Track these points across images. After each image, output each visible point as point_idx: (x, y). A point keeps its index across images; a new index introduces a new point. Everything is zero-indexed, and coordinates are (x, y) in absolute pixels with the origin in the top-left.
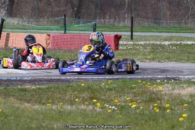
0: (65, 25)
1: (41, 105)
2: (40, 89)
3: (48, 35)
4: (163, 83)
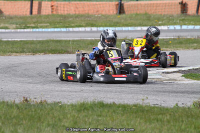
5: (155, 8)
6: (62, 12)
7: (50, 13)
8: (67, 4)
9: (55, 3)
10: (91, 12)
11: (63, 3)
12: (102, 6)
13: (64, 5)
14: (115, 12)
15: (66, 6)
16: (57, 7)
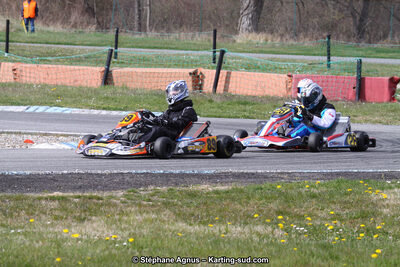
0: (329, 51)
1: (202, 227)
2: (217, 192)
3: (290, 76)
4: (393, 185)
5: (155, 80)
6: (28, 79)
7: (13, 81)
8: (34, 68)
9: (18, 66)
10: (67, 82)
11: (28, 65)
12: (82, 72)
13: (31, 68)
14: (99, 84)
15: (32, 71)
16: (21, 71)
